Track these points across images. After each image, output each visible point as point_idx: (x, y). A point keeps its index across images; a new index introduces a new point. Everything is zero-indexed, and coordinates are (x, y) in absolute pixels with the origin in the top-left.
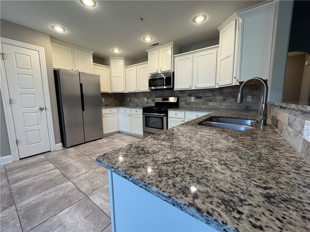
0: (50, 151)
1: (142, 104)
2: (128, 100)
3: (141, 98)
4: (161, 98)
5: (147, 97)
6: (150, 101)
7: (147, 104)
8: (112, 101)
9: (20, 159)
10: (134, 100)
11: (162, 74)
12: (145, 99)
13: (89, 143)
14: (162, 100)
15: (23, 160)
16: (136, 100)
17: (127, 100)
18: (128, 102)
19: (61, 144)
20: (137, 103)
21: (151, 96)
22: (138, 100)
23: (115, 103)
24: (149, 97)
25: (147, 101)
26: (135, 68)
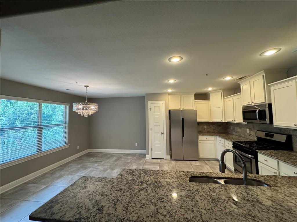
0: (164, 159)
1: (244, 136)
2: (232, 129)
3: (243, 128)
4: (264, 133)
5: (249, 129)
6: (253, 133)
7: (250, 137)
8: (214, 128)
9: (152, 158)
10: (237, 130)
11: (255, 106)
12: (248, 130)
13: (186, 161)
14: (265, 136)
15: (153, 159)
16: (239, 130)
17: (230, 128)
18: (231, 131)
19: (169, 156)
20: (240, 133)
21: (253, 127)
22: (240, 130)
23: (218, 130)
24: (252, 129)
25: (250, 132)
26: (231, 99)
